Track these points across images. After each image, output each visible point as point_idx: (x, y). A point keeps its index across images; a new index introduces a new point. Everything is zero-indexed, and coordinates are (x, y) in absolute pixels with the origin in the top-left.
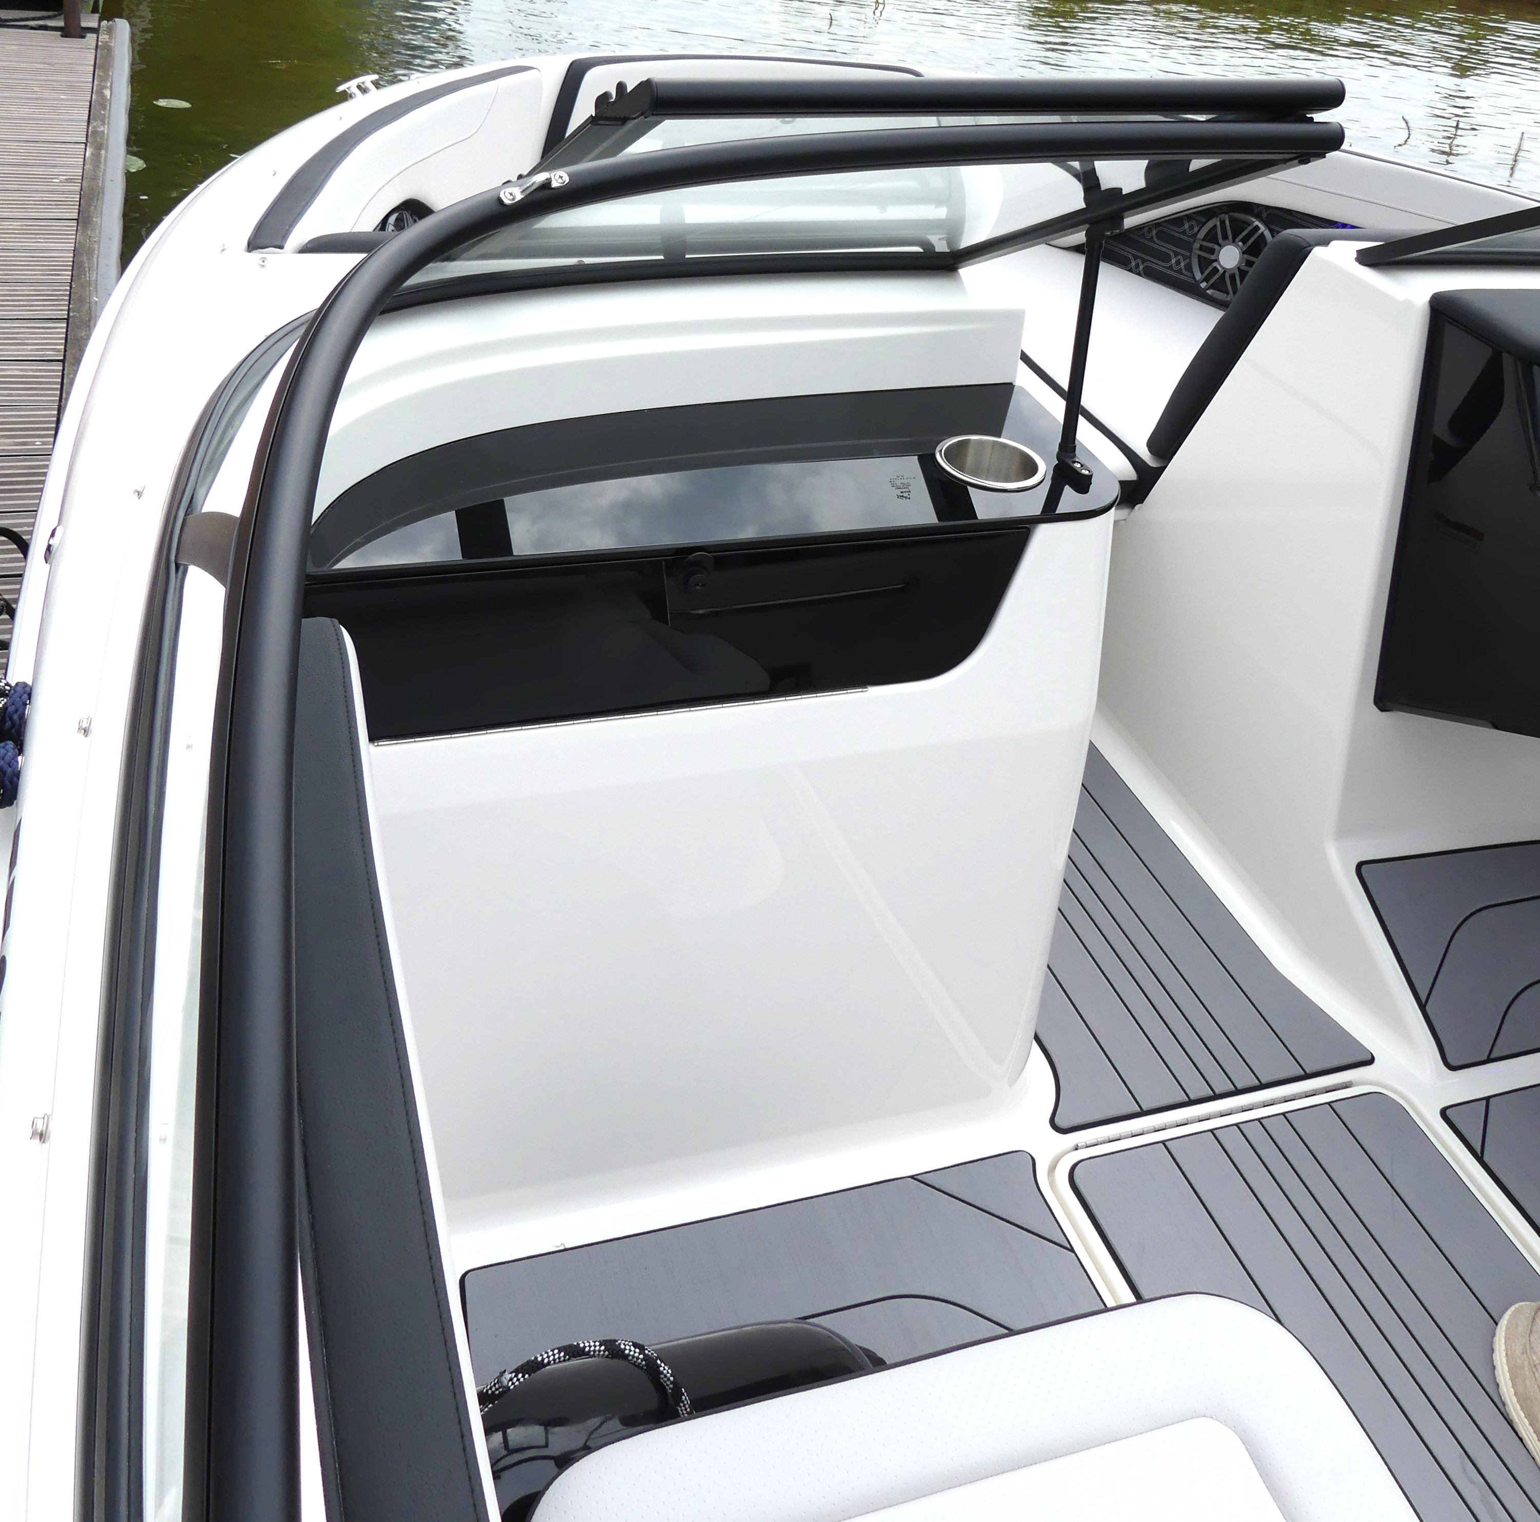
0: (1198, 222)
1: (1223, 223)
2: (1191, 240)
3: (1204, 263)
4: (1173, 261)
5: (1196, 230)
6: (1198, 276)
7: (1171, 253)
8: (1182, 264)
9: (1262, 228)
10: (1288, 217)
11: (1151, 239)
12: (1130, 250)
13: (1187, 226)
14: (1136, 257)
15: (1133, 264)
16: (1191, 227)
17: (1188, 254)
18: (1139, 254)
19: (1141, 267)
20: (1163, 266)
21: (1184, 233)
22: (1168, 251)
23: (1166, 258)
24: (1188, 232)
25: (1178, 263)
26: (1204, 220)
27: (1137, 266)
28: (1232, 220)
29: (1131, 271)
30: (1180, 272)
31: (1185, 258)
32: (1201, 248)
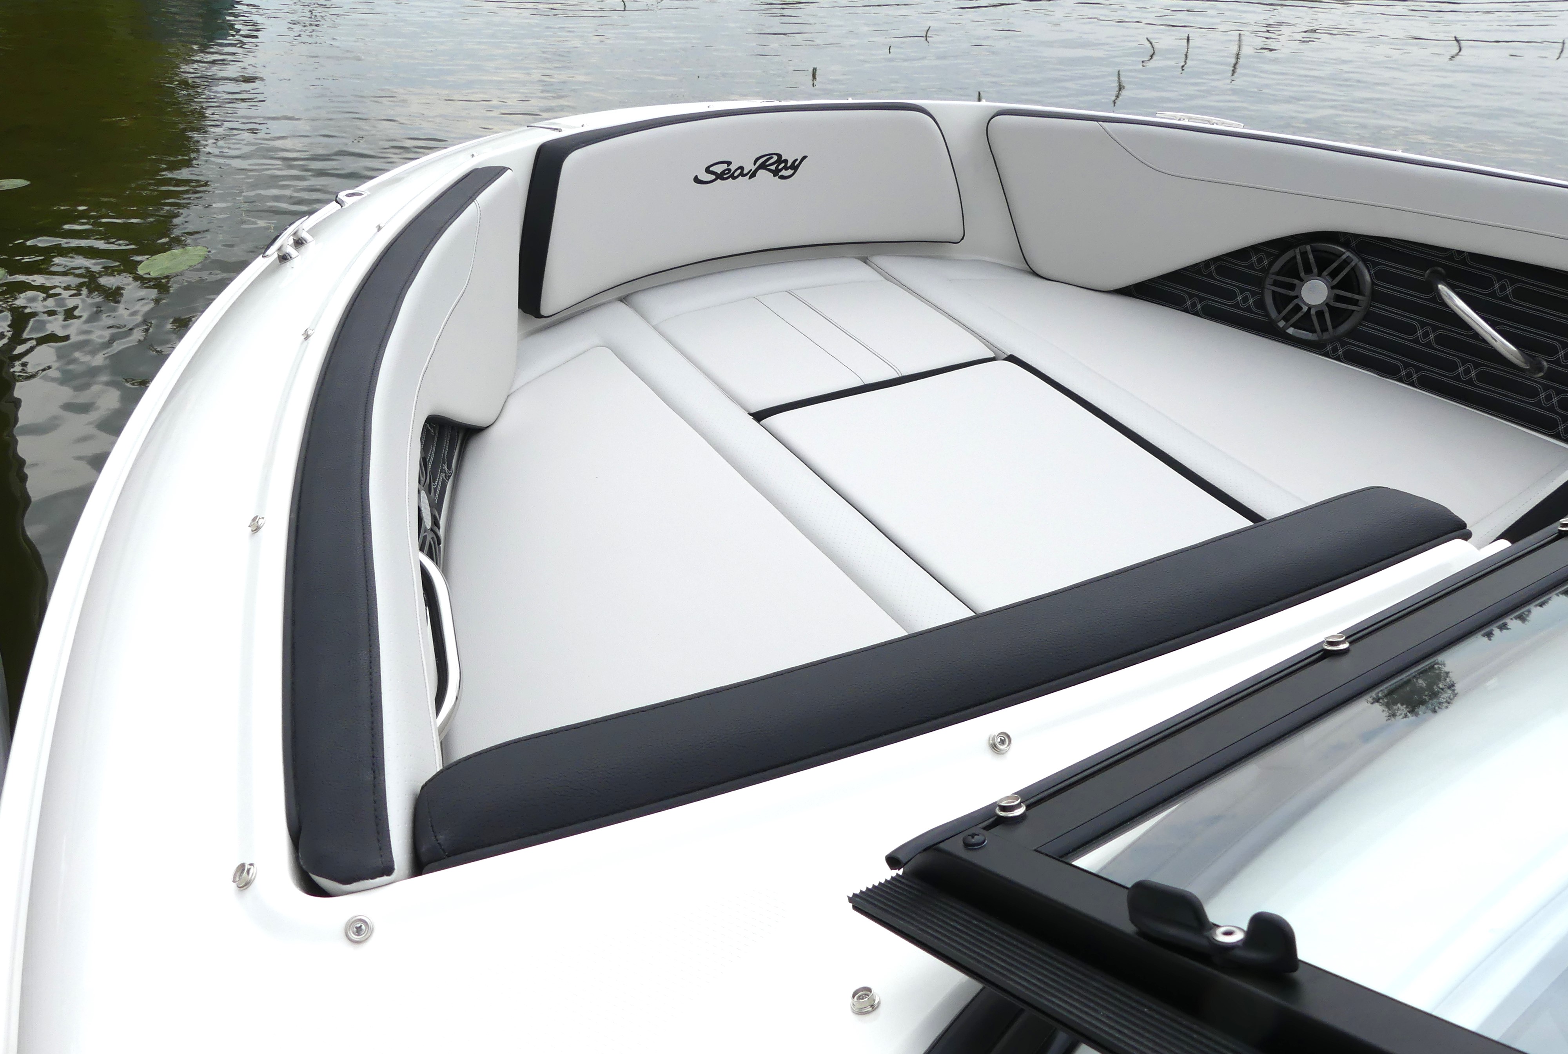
0: (1268, 255)
1: (1304, 254)
2: (1260, 274)
3: (1281, 301)
4: (1240, 298)
5: (1266, 262)
6: (1273, 313)
7: (1237, 290)
8: (1251, 301)
9: (1355, 260)
10: (1387, 245)
11: (1210, 276)
12: (1186, 289)
13: (1254, 259)
14: (1191, 296)
15: (1189, 303)
16: (1260, 261)
17: (1256, 290)
18: (1195, 292)
19: (1199, 307)
20: (1227, 305)
21: (1251, 267)
22: (1232, 288)
23: (1231, 296)
24: (1257, 267)
25: (1245, 300)
26: (1276, 252)
27: (1194, 305)
28: (1314, 251)
29: (1186, 311)
30: (1248, 309)
31: (1253, 294)
32: (1276, 283)
